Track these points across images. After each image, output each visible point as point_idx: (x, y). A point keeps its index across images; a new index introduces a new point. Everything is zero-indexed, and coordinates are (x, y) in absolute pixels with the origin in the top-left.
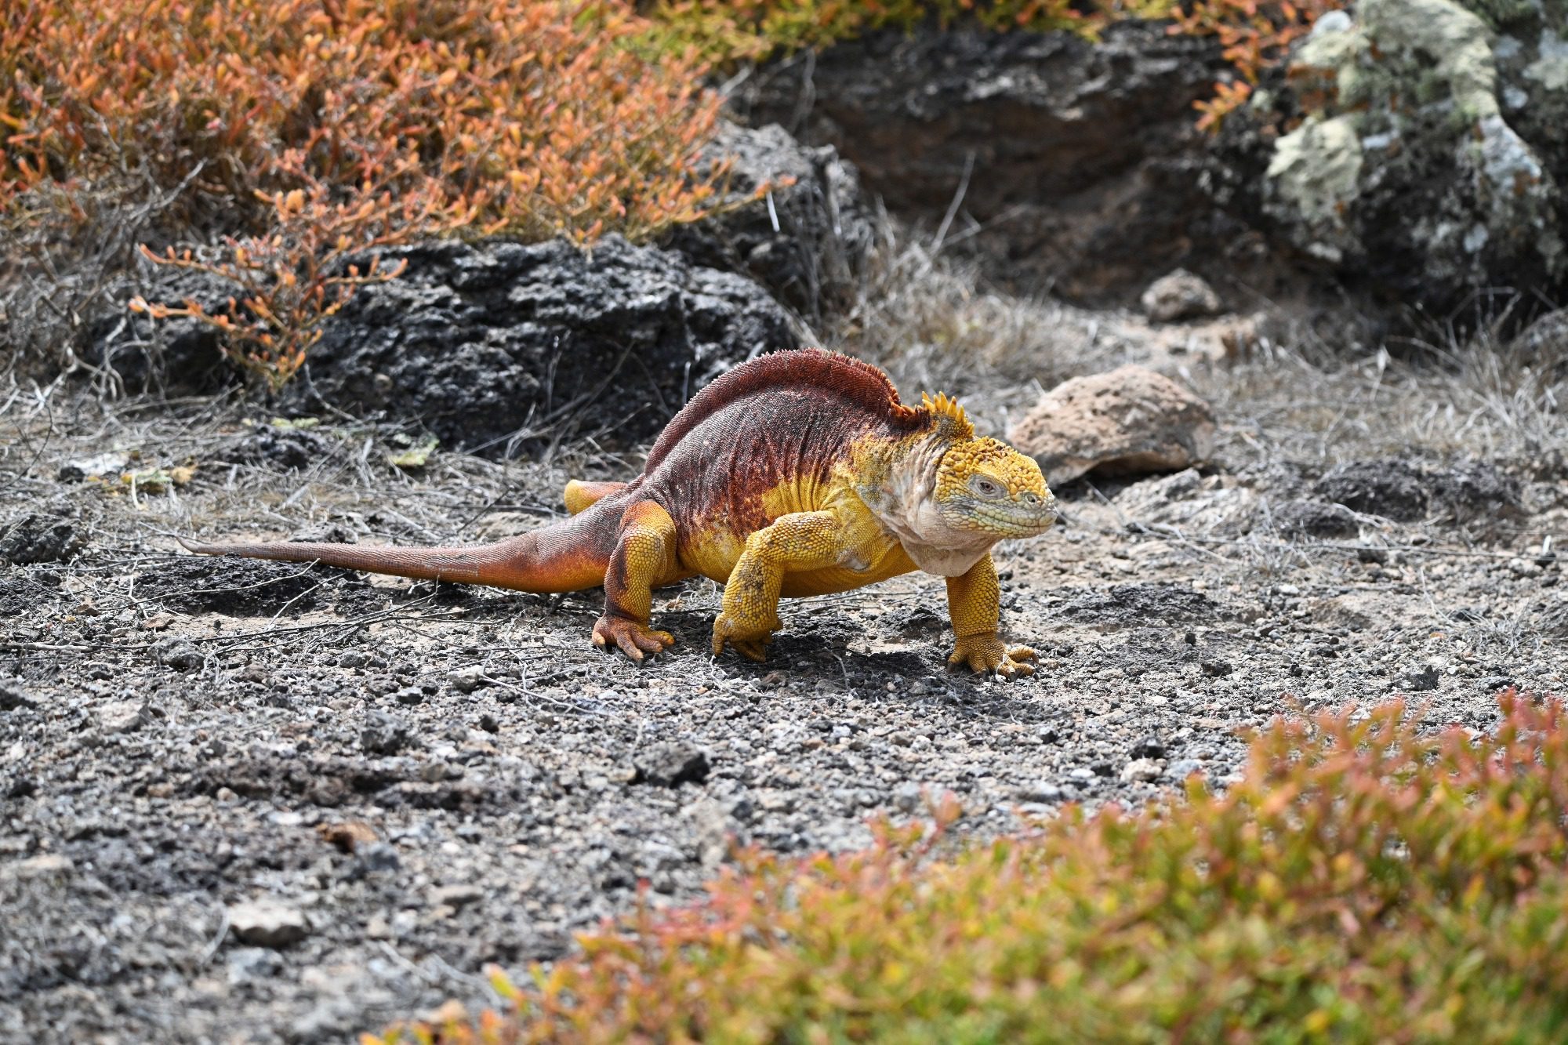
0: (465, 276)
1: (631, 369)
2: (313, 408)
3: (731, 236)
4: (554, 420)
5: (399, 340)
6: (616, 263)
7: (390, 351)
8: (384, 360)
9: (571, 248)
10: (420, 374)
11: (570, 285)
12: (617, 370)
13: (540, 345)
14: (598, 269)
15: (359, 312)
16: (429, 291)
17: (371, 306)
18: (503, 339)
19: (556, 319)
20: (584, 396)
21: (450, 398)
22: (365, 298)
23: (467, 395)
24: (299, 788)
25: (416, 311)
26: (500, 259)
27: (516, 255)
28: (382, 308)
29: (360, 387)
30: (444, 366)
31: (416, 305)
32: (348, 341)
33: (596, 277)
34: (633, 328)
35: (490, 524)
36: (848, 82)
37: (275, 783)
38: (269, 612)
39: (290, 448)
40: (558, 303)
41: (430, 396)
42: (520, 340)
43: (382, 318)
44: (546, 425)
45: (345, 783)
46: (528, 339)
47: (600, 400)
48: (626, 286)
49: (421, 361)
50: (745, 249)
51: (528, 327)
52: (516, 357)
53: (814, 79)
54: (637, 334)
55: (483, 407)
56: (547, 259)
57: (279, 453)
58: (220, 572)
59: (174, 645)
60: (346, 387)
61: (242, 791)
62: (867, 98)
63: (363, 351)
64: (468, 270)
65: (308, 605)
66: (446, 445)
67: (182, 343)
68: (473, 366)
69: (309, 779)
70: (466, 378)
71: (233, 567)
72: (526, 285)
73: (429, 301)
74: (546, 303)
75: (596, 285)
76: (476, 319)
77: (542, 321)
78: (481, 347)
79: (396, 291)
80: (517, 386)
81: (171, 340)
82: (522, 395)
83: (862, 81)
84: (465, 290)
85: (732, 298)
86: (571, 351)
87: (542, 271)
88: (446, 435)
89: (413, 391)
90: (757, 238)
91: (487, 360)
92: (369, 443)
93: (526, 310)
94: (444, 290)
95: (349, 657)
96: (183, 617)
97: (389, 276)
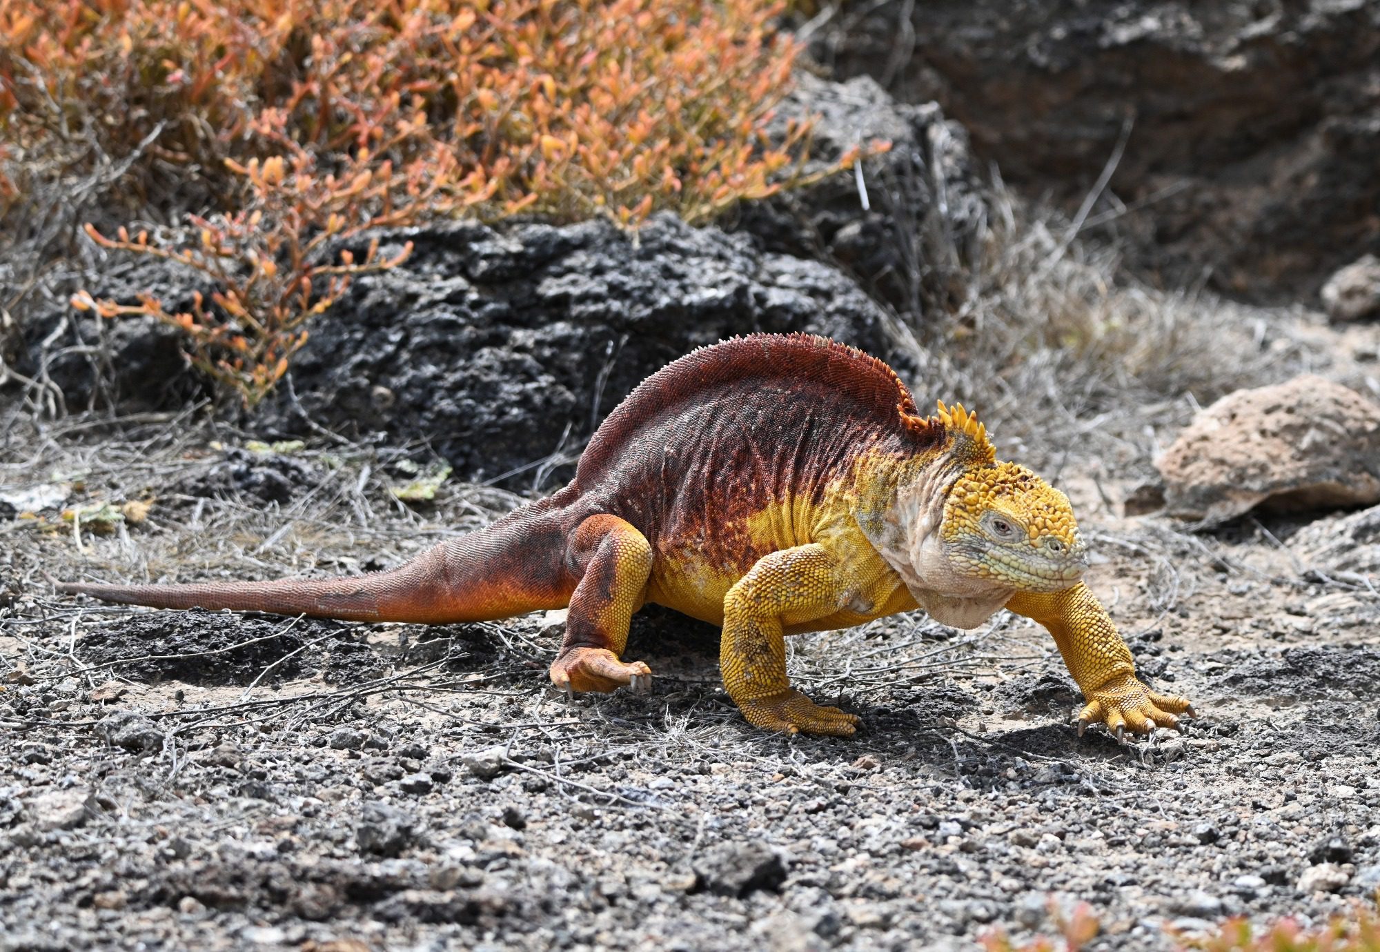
0: (483, 265)
2: (296, 429)
3: (811, 215)
5: (402, 344)
6: (669, 248)
7: (391, 358)
8: (386, 368)
9: (614, 231)
10: (428, 387)
11: (612, 276)
13: (576, 349)
14: (647, 256)
15: (353, 309)
16: (439, 284)
17: (367, 302)
18: (530, 343)
19: (595, 317)
21: (466, 415)
22: (360, 292)
23: (486, 413)
24: (280, 897)
25: (423, 308)
26: (527, 244)
27: (544, 241)
28: (381, 304)
29: (354, 402)
30: (458, 376)
31: (423, 300)
32: (340, 346)
33: (644, 266)
34: (690, 329)
36: (955, 24)
37: (251, 892)
38: (243, 681)
39: (269, 478)
40: (597, 298)
41: (441, 413)
42: (551, 344)
43: (379, 318)
45: (337, 891)
46: (562, 343)
48: (682, 276)
49: (429, 370)
50: (828, 231)
51: (561, 328)
52: (547, 365)
53: (914, 20)
54: (695, 337)
55: (506, 427)
56: (585, 243)
57: (256, 484)
58: (184, 630)
59: (127, 721)
60: (337, 402)
61: (209, 901)
62: (978, 44)
63: (358, 358)
64: (487, 257)
65: (291, 672)
66: (461, 474)
67: (136, 348)
68: (494, 377)
69: (293, 887)
70: (485, 392)
71: (198, 625)
72: (559, 276)
73: (439, 296)
74: (584, 298)
75: (645, 276)
76: (497, 318)
77: (578, 321)
78: (503, 353)
79: (397, 283)
80: (548, 401)
81: (123, 345)
82: (553, 411)
83: (973, 23)
84: (484, 282)
85: (813, 292)
87: (578, 259)
88: (460, 462)
89: (419, 407)
90: (844, 217)
91: (512, 369)
92: (366, 471)
93: (559, 306)
94: (458, 282)
95: (342, 737)
96: (140, 687)
97: (390, 265)
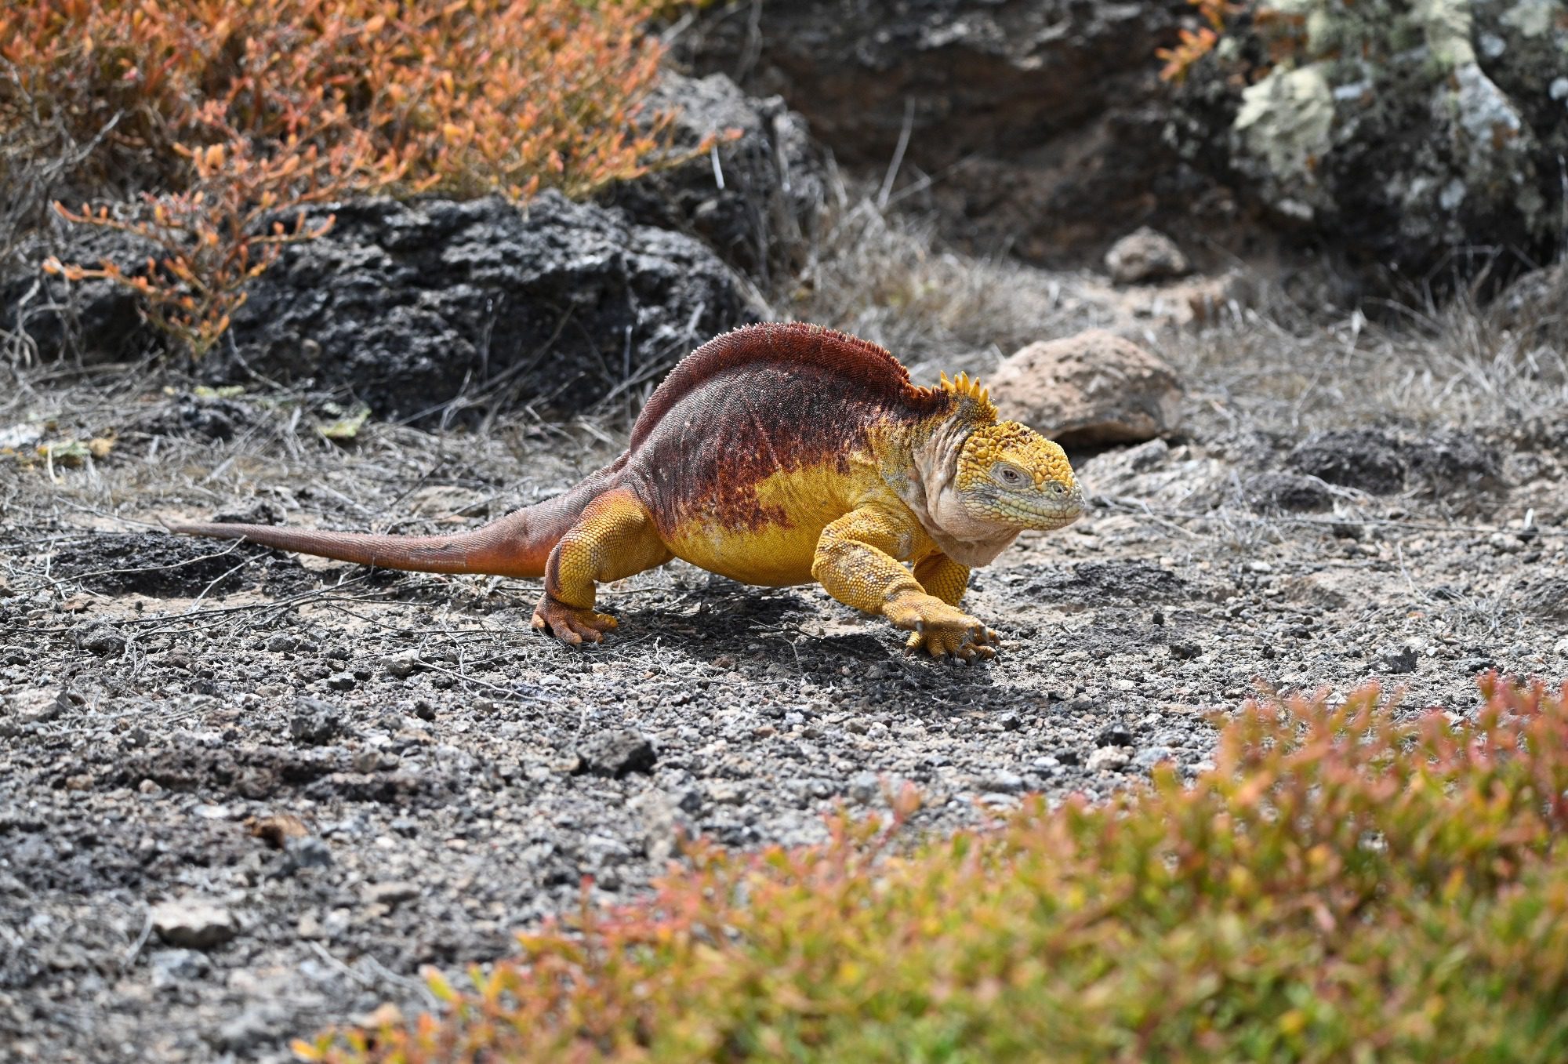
0: (396, 235)
1: (572, 336)
2: (237, 376)
3: (675, 192)
4: (491, 389)
5: (327, 303)
6: (555, 221)
7: (318, 315)
8: (312, 324)
9: (506, 206)
10: (350, 340)
11: (505, 245)
12: (556, 336)
13: (475, 308)
14: (535, 228)
15: (285, 274)
16: (358, 252)
17: (298, 266)
18: (436, 302)
19: (492, 280)
20: (522, 363)
21: (382, 365)
22: (291, 259)
23: (399, 362)
24: (226, 779)
25: (344, 272)
26: (433, 217)
27: (448, 215)
28: (308, 269)
29: (287, 353)
30: (374, 331)
31: (345, 266)
32: (274, 305)
33: (533, 237)
34: (572, 290)
35: (425, 498)
36: (796, 29)
37: (200, 774)
38: (193, 593)
39: (214, 418)
40: (493, 264)
41: (360, 363)
42: (455, 303)
43: (309, 280)
44: (482, 393)
45: (274, 774)
46: (463, 303)
47: (539, 367)
48: (564, 246)
49: (351, 325)
50: (689, 207)
51: (462, 290)
52: (451, 321)
53: (761, 26)
54: (577, 297)
55: (417, 374)
56: (482, 217)
57: (203, 424)
58: (142, 550)
59: (94, 627)
60: (272, 353)
61: (165, 782)
62: (815, 46)
63: (290, 315)
64: (400, 229)
65: (234, 585)
66: (379, 415)
67: (99, 307)
68: (405, 331)
69: (237, 770)
70: (398, 344)
71: (154, 545)
72: (460, 244)
73: (358, 262)
74: (482, 264)
75: (534, 245)
76: (407, 281)
77: (477, 283)
78: (414, 311)
79: (323, 251)
80: (452, 353)
81: (88, 304)
82: (456, 361)
83: (810, 28)
84: (396, 250)
85: (677, 259)
86: (507, 315)
87: (477, 230)
88: (378, 405)
89: (342, 357)
90: (702, 195)
91: (422, 325)
92: (297, 413)
93: (460, 272)
94: (374, 250)
95: (278, 641)
96: (103, 598)
97: (316, 235)
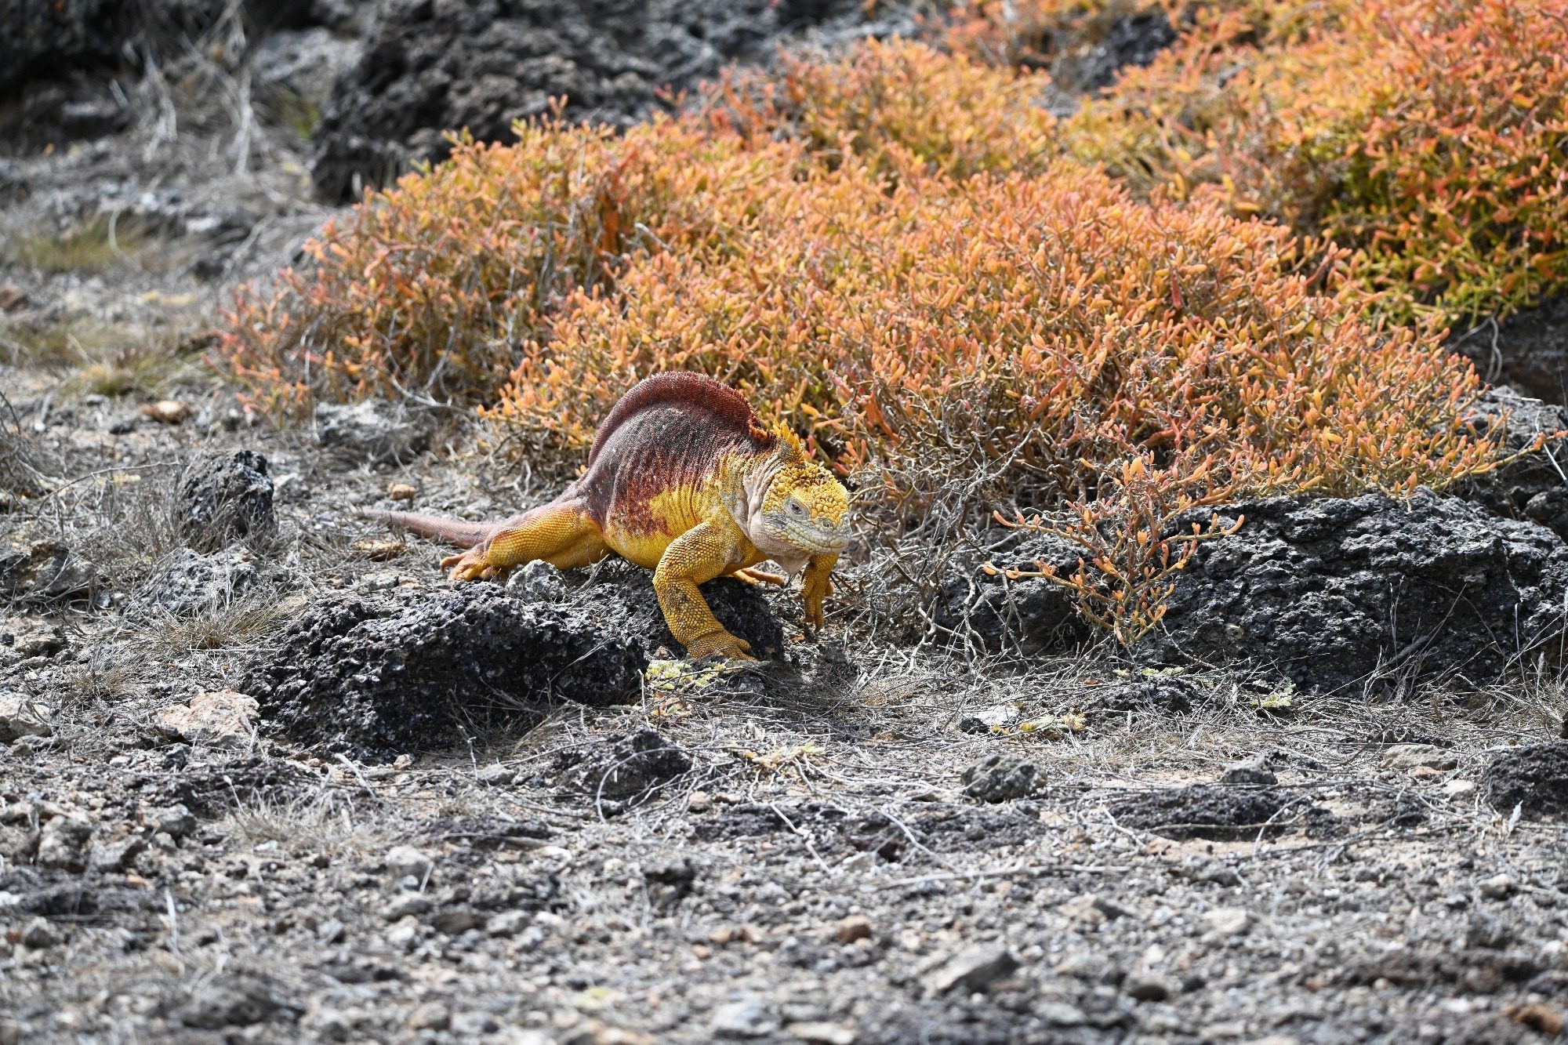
0: (1299, 529)
1: (1463, 611)
2: (1171, 658)
3: (1507, 488)
4: (1400, 661)
5: (1245, 591)
6: (1434, 512)
7: (1238, 602)
8: (1233, 610)
9: (1389, 500)
10: (1270, 622)
11: (1397, 534)
12: (1450, 614)
13: (1378, 591)
14: (1421, 519)
15: (1202, 566)
16: (1265, 546)
17: (1212, 560)
18: (1342, 587)
19: (1391, 566)
20: (1423, 639)
21: (1300, 646)
22: (1205, 554)
23: (1318, 641)
25: (1256, 563)
26: (1329, 512)
27: (1342, 508)
28: (1223, 561)
29: (1214, 636)
30: (1292, 613)
31: (1255, 557)
32: (1196, 594)
33: (1420, 526)
34: (1463, 572)
35: (1395, 755)
36: (1531, 349)
39: (1173, 693)
40: (1391, 551)
41: (1282, 642)
42: (1358, 588)
43: (1224, 572)
44: (1392, 666)
46: (1366, 586)
47: (1436, 642)
48: (1449, 533)
49: (1268, 610)
50: (1521, 499)
51: (1364, 575)
52: (1357, 603)
53: (1499, 345)
54: (1467, 578)
55: (1334, 651)
56: (1370, 511)
57: (1163, 698)
58: (1195, 801)
59: (1207, 863)
60: (1199, 637)
62: (1553, 362)
63: (1213, 602)
64: (1301, 523)
65: (1277, 831)
66: (1302, 688)
67: (1033, 603)
68: (1319, 613)
69: (1461, 971)
70: (1315, 625)
71: (1206, 797)
72: (1356, 535)
73: (1267, 554)
74: (1380, 551)
75: (1421, 534)
76: (1313, 569)
77: (1377, 569)
78: (1323, 595)
79: (1234, 545)
80: (1362, 631)
81: (1022, 601)
82: (1367, 639)
83: (1546, 346)
84: (1300, 542)
85: (1539, 543)
86: (1406, 596)
87: (1367, 522)
88: (1301, 679)
89: (1264, 639)
90: (1530, 490)
91: (1332, 607)
92: (1235, 688)
93: (1360, 559)
94: (1279, 543)
95: (1363, 873)
96: (1175, 844)
97: (1227, 533)
